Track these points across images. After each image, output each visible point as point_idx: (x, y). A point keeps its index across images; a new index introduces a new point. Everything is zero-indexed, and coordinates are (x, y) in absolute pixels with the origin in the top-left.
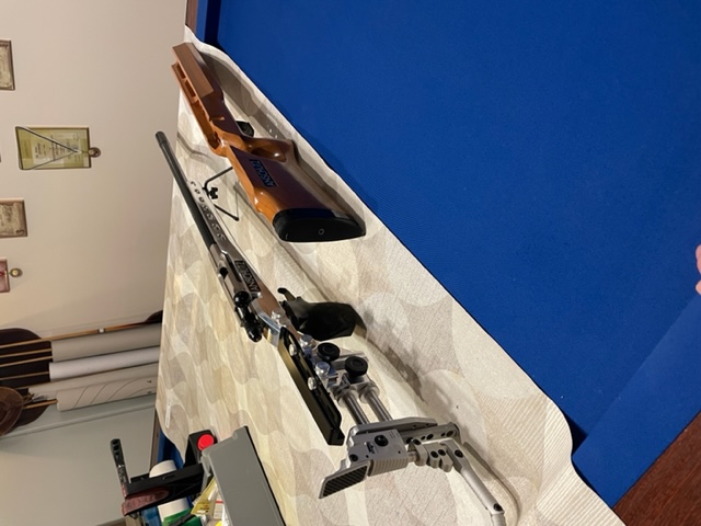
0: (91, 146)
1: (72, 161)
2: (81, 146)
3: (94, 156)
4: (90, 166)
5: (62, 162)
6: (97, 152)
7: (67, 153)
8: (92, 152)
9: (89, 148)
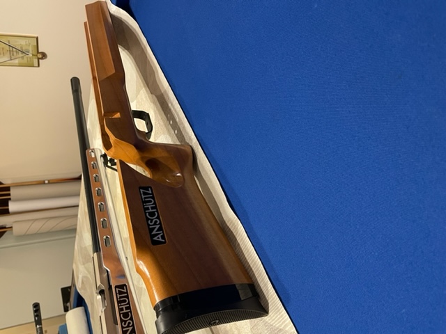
0: (40, 51)
1: (25, 61)
2: (31, 50)
3: (42, 58)
4: (39, 66)
5: (16, 61)
6: (44, 56)
7: (20, 55)
8: (40, 56)
9: (38, 52)
